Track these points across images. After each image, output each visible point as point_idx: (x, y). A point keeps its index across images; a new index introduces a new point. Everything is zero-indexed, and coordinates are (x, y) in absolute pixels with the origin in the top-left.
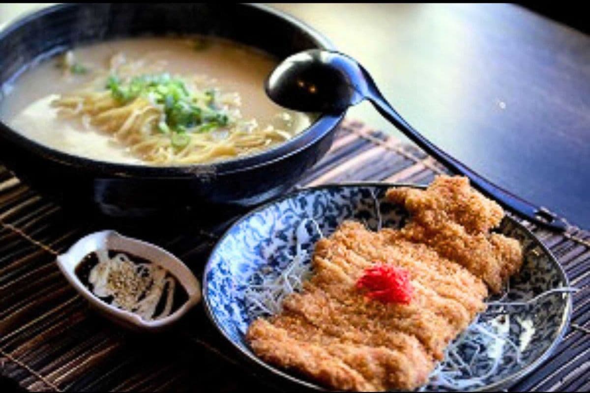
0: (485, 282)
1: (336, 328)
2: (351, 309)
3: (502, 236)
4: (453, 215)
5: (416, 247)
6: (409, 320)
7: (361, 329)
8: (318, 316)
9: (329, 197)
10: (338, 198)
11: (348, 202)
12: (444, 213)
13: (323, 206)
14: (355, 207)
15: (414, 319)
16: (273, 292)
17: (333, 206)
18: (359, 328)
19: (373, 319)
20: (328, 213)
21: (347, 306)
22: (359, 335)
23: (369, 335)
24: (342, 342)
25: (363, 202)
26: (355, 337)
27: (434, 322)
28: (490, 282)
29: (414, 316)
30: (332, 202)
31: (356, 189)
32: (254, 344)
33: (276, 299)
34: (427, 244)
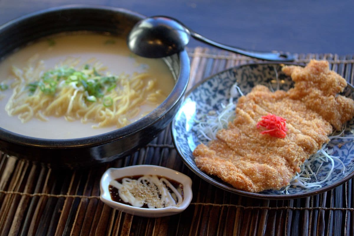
0: (332, 125)
1: (242, 151)
2: (252, 140)
3: (344, 98)
4: (317, 84)
5: (294, 103)
6: (282, 148)
7: (256, 152)
8: (233, 143)
9: (250, 70)
10: (255, 71)
11: (261, 73)
12: (312, 83)
13: (247, 75)
14: (265, 76)
15: (286, 148)
16: (212, 127)
17: (252, 76)
18: (255, 151)
19: (263, 146)
20: (249, 80)
21: (251, 138)
22: (255, 156)
23: (260, 156)
24: (244, 160)
25: (269, 73)
26: (252, 157)
27: (296, 149)
28: (334, 124)
29: (286, 146)
30: (252, 73)
31: (266, 66)
32: (196, 159)
33: (213, 131)
34: (301, 101)
